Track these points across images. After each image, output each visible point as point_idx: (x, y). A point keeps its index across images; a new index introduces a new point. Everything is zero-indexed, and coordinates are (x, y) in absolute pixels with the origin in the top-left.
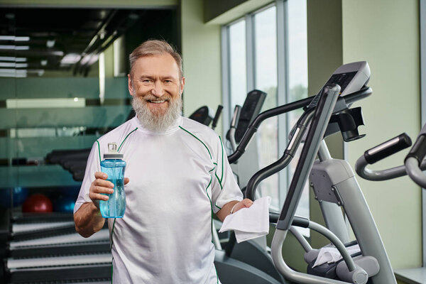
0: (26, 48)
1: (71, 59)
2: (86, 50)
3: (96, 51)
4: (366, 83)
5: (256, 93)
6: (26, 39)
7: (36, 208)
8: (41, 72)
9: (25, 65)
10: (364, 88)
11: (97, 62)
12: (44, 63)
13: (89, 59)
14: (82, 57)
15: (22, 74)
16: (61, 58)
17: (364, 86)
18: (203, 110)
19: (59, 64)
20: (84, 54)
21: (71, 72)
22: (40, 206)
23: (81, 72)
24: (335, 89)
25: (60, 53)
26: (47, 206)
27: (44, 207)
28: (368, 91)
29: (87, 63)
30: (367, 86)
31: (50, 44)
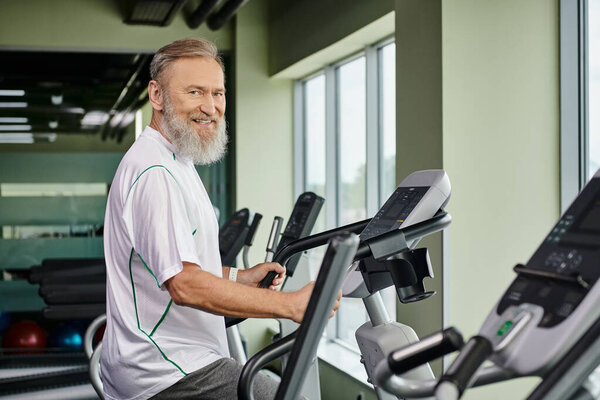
0: (23, 105)
1: (94, 119)
2: (115, 106)
3: (129, 108)
4: (444, 204)
5: (309, 197)
6: (21, 93)
7: (22, 341)
8: (53, 137)
9: (28, 128)
10: (440, 214)
11: (133, 123)
12: (54, 125)
13: (121, 118)
14: (112, 117)
15: (27, 139)
16: (81, 116)
17: (440, 210)
18: (243, 214)
19: (79, 125)
20: (113, 111)
21: (98, 137)
22: (27, 338)
23: (113, 136)
24: (349, 241)
25: (79, 110)
26: (38, 338)
27: (33, 340)
28: (444, 220)
29: (120, 124)
30: (445, 210)
31: (57, 100)
